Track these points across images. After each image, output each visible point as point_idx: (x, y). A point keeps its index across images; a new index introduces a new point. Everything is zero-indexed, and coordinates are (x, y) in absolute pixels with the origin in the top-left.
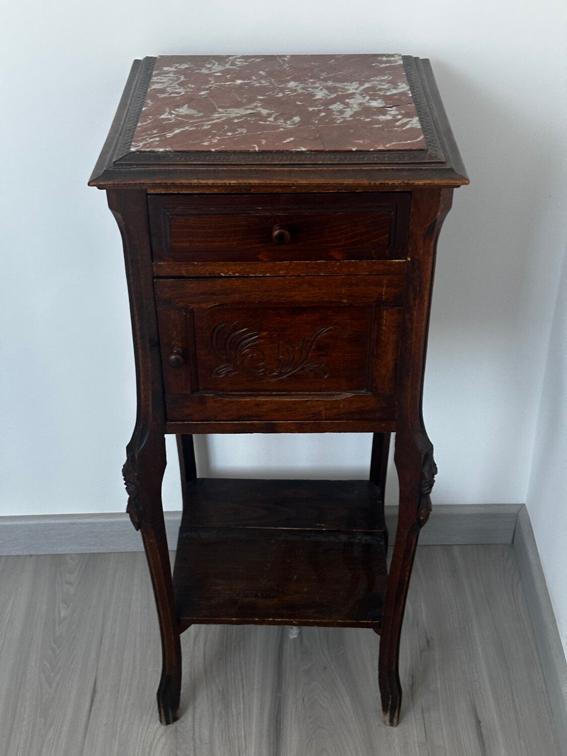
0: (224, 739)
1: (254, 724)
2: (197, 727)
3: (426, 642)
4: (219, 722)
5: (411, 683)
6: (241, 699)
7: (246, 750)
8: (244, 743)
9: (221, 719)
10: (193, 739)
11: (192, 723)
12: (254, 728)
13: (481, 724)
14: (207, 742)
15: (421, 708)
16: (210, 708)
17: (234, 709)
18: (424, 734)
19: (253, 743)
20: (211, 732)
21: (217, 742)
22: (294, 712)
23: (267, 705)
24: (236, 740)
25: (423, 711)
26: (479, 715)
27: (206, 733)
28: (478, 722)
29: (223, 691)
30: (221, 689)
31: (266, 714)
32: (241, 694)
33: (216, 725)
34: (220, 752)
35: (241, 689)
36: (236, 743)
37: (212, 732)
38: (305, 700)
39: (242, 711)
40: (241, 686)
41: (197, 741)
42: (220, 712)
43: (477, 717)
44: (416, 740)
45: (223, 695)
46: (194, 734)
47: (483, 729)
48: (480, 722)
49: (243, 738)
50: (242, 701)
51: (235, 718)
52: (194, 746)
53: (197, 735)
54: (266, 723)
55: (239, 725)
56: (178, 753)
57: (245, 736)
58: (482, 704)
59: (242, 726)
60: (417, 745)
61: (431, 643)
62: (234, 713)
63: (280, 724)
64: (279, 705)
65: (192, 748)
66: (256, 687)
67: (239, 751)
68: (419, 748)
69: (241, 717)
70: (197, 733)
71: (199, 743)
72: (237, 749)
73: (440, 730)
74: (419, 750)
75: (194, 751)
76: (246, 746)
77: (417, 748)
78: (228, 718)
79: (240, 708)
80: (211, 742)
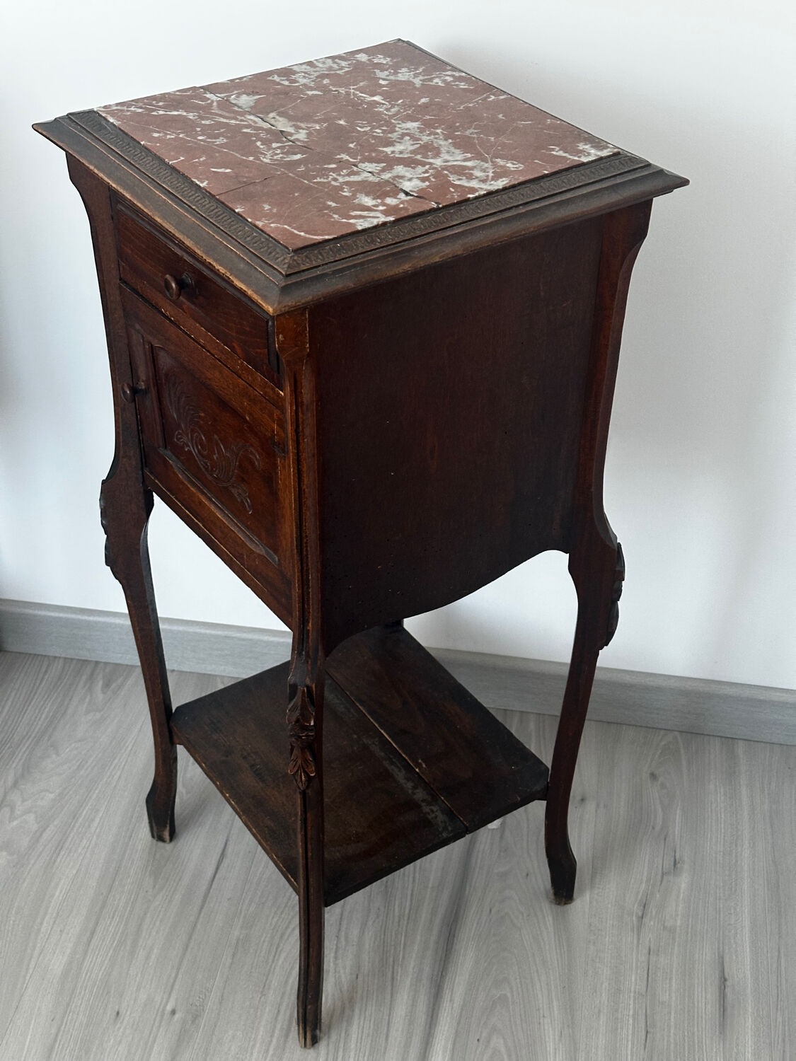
1: (419, 932)
2: (345, 922)
3: (673, 864)
4: (374, 922)
6: (410, 897)
7: (403, 962)
8: (401, 953)
9: (378, 917)
10: (337, 937)
11: (340, 917)
12: (419, 936)
13: (728, 983)
14: (355, 943)
15: (647, 948)
17: (397, 908)
19: (414, 954)
20: (362, 932)
21: (367, 946)
22: (475, 925)
23: (441, 911)
24: (393, 947)
25: (648, 953)
26: (726, 971)
27: (355, 932)
28: (724, 980)
31: (438, 921)
33: (370, 923)
34: (369, 958)
36: (392, 951)
38: (492, 912)
39: (407, 912)
40: (411, 879)
41: (343, 939)
43: (723, 971)
45: (386, 887)
46: (340, 930)
47: (728, 991)
49: (402, 946)
50: (409, 900)
51: (397, 920)
52: (337, 945)
53: (343, 933)
54: (435, 932)
55: (400, 929)
57: (405, 944)
58: (734, 958)
59: (404, 931)
60: (632, 995)
61: (679, 865)
62: (397, 913)
63: (454, 936)
64: (457, 912)
65: (335, 947)
66: (431, 886)
67: (394, 964)
68: (635, 1000)
69: (404, 920)
70: (343, 928)
71: (344, 943)
72: (391, 959)
73: (668, 981)
74: (634, 1003)
75: (336, 952)
76: (403, 958)
77: (632, 999)
78: (387, 917)
79: (405, 908)
80: (360, 945)
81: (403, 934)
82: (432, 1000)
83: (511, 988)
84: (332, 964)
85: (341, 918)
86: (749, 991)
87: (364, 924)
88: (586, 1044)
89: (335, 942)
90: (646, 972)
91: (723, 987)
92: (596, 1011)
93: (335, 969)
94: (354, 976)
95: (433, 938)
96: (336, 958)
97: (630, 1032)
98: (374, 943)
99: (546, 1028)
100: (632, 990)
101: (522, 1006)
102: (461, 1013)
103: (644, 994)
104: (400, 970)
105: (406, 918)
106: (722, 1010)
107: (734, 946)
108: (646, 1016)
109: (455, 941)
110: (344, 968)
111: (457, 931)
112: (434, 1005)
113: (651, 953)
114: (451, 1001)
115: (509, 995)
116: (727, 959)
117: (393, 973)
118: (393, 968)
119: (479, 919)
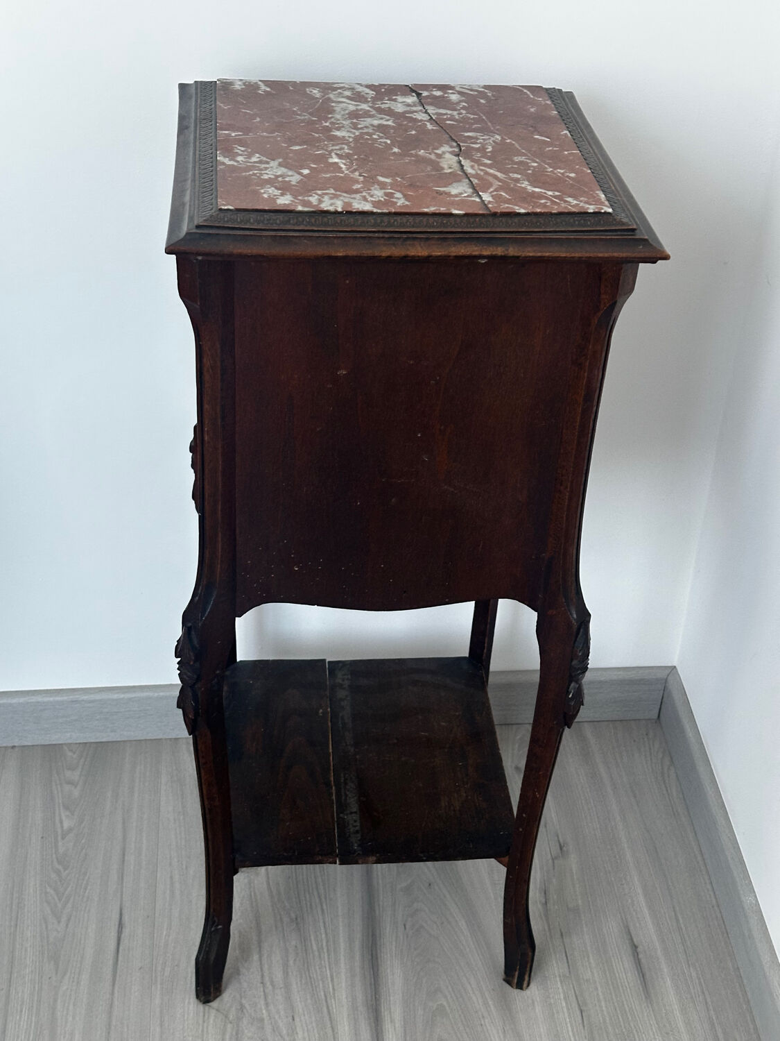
0: (303, 982)
1: (342, 961)
2: (265, 967)
3: (559, 848)
4: (295, 960)
5: (543, 901)
6: (322, 928)
7: (334, 994)
8: (331, 986)
9: (297, 954)
10: (262, 983)
12: (342, 965)
13: (639, 950)
14: (282, 986)
15: (559, 932)
16: (281, 942)
17: (313, 943)
18: (566, 965)
19: (344, 985)
20: (286, 973)
21: (294, 986)
22: (394, 943)
23: (358, 936)
24: (321, 982)
25: (562, 935)
26: (634, 938)
27: (279, 975)
28: (635, 947)
29: (296, 919)
30: (293, 916)
31: (357, 944)
32: (321, 921)
33: (291, 962)
34: (300, 998)
35: (321, 917)
36: (321, 985)
38: (407, 927)
39: (324, 944)
40: (320, 912)
41: (268, 984)
42: (296, 947)
43: (631, 939)
45: (297, 924)
46: (262, 976)
47: (640, 956)
48: (636, 947)
49: (329, 979)
50: (323, 931)
51: (316, 953)
52: (264, 991)
54: (358, 958)
55: (323, 962)
56: (244, 1001)
57: (332, 976)
58: (638, 924)
59: (327, 964)
60: (558, 979)
61: (564, 849)
62: (315, 948)
63: (377, 958)
64: (374, 935)
65: (262, 993)
66: (340, 913)
67: (326, 996)
68: (561, 982)
69: (324, 952)
70: (266, 974)
71: (270, 987)
72: (322, 993)
73: (586, 959)
74: (562, 987)
75: (265, 999)
76: (334, 989)
77: (559, 983)
78: (306, 954)
79: (322, 940)
80: (287, 986)
81: (328, 968)
82: (373, 1025)
83: (446, 997)
84: (264, 1011)
85: (261, 964)
86: (659, 952)
87: (286, 966)
88: (530, 1035)
89: (262, 989)
90: (564, 955)
91: (636, 954)
92: (530, 1001)
93: (269, 1016)
94: (290, 1019)
95: (357, 964)
96: (267, 1005)
97: (566, 1015)
98: (301, 981)
99: (489, 1028)
100: (557, 974)
101: (460, 1012)
102: (405, 1030)
103: (568, 975)
104: (333, 1002)
105: (325, 950)
106: (641, 975)
107: (634, 914)
108: (576, 996)
109: (379, 963)
110: (278, 1012)
111: (379, 951)
112: (376, 1030)
113: (564, 934)
114: (391, 1022)
115: (445, 1003)
116: (632, 928)
117: (328, 1008)
118: (326, 1002)
119: (397, 937)
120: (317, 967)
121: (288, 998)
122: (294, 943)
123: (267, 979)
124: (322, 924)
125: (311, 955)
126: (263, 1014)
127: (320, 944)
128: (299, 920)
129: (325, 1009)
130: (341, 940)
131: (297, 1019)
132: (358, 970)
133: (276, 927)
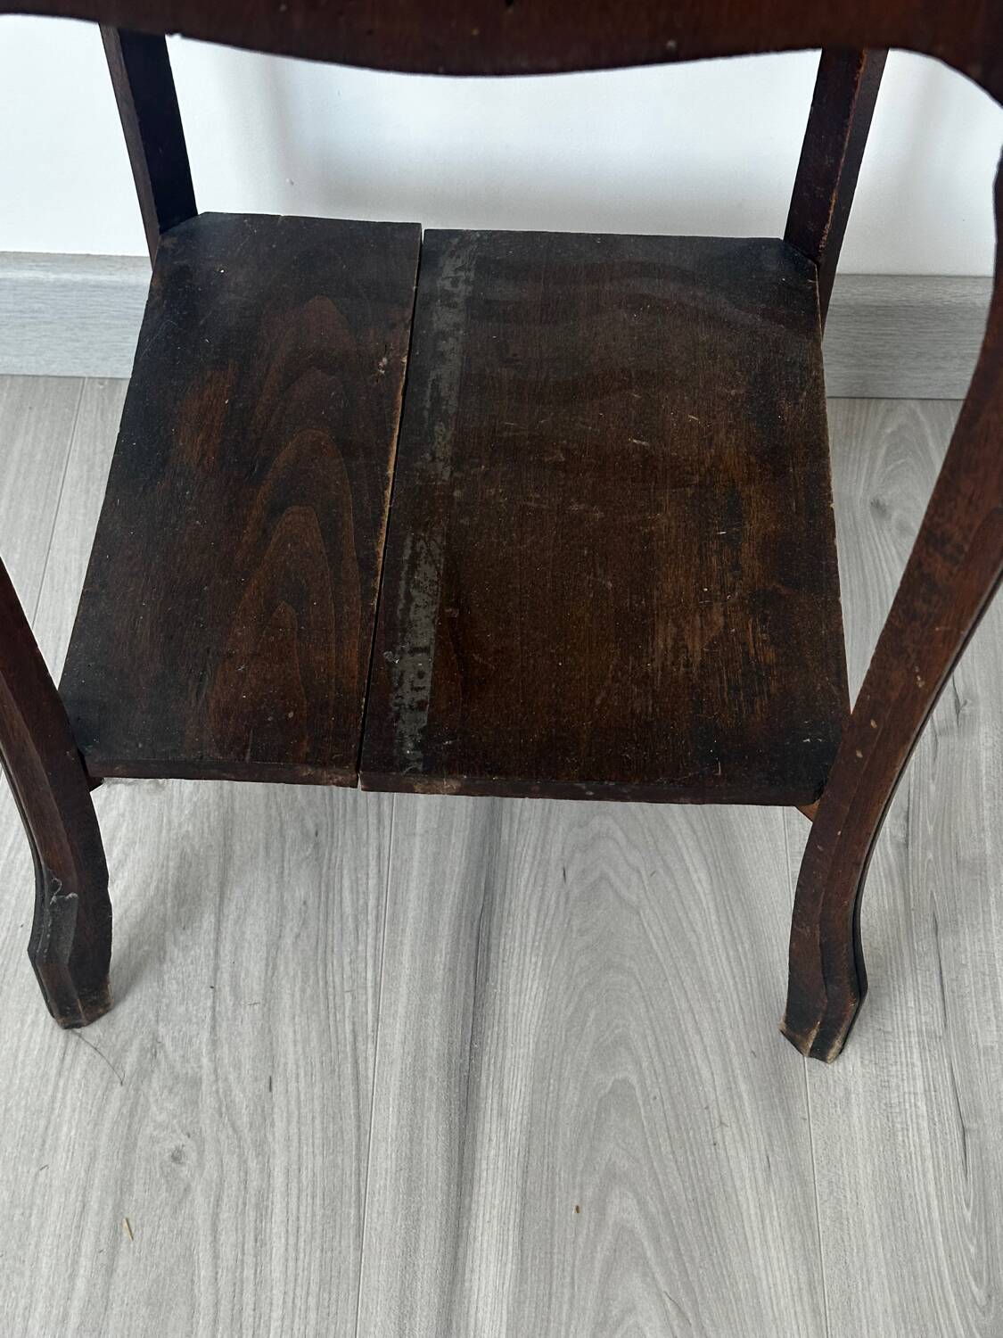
0: (309, 991)
1: (407, 949)
2: (227, 947)
4: (298, 936)
6: (373, 863)
7: (375, 1030)
8: (370, 1006)
9: (305, 922)
10: (212, 987)
12: (406, 959)
14: (256, 998)
15: (930, 919)
16: (274, 889)
17: (346, 894)
18: (938, 1004)
19: (401, 1010)
20: (271, 965)
21: (286, 1000)
22: (533, 914)
23: (452, 889)
24: (348, 997)
25: (936, 926)
27: (254, 968)
29: (317, 834)
30: (311, 826)
31: (447, 914)
32: (373, 843)
33: (288, 941)
34: (295, 1032)
35: (372, 829)
36: (348, 1004)
37: (275, 968)
38: (570, 875)
39: (372, 903)
41: (226, 991)
42: (305, 903)
44: (912, 1023)
45: (316, 847)
46: (216, 969)
49: (370, 991)
50: (373, 870)
51: (350, 924)
52: (214, 1009)
53: (226, 976)
54: (444, 944)
55: (361, 948)
56: (162, 1030)
57: (377, 985)
59: (370, 951)
60: (914, 1040)
62: (348, 910)
63: (489, 949)
64: (489, 889)
65: (209, 1014)
67: (355, 1034)
68: (922, 1049)
70: (225, 966)
71: (230, 1001)
72: (348, 1028)
73: (989, 994)
74: (923, 1059)
75: (213, 1028)
76: (376, 1019)
77: (916, 1052)
78: (326, 921)
79: (366, 893)
80: (269, 1001)
81: (370, 962)
83: (638, 1063)
84: (205, 1061)
85: (217, 938)
87: (274, 948)
88: (830, 1182)
89: (209, 1003)
90: (936, 978)
92: (840, 1093)
93: (215, 1072)
94: (263, 1084)
95: (441, 960)
96: (214, 1043)
97: (926, 1134)
98: (303, 991)
99: (732, 1153)
100: (913, 1028)
101: (668, 1106)
102: (529, 1138)
103: (940, 1032)
104: (370, 1052)
105: (371, 918)
108: (955, 1090)
109: (493, 961)
110: (237, 1065)
111: (494, 934)
112: (462, 1132)
113: (940, 923)
114: (500, 1114)
115: (634, 1079)
117: (356, 1062)
118: (355, 1049)
119: (542, 898)
120: (347, 960)
121: (267, 1033)
122: (300, 893)
123: (225, 977)
124: (373, 852)
125: (338, 925)
126: (200, 1067)
127: (361, 902)
128: (322, 836)
129: (348, 1070)
130: (412, 895)
131: (278, 1087)
132: (439, 974)
133: (267, 848)
